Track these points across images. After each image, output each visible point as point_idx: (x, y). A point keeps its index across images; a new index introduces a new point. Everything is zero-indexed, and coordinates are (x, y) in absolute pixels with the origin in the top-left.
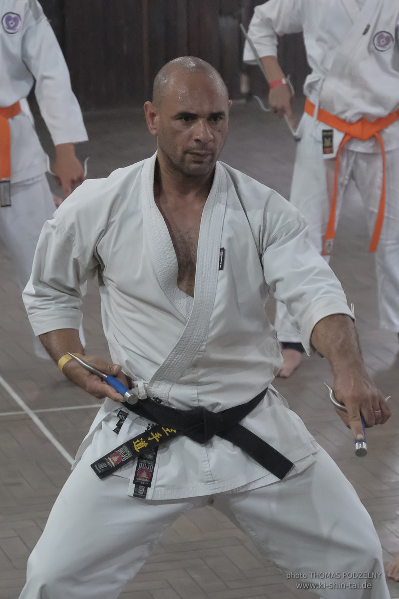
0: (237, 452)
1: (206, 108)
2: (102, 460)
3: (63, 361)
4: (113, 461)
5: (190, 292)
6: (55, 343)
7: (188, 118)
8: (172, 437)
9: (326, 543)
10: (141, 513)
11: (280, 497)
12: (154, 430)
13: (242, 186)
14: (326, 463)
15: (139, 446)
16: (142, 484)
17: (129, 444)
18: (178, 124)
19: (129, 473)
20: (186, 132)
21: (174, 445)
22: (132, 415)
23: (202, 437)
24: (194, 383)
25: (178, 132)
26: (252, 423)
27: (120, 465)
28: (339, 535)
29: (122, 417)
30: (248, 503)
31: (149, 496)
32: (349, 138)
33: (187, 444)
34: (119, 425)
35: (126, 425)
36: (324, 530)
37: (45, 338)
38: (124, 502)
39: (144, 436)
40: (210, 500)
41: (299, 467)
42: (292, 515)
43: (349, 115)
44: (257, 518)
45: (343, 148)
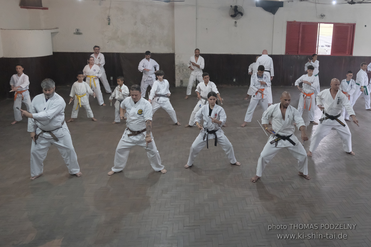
0: (289, 142)
1: (288, 99)
2: (271, 142)
3: (266, 128)
4: (273, 142)
5: (284, 120)
6: (265, 126)
7: (286, 100)
8: (280, 139)
9: (299, 154)
10: (276, 149)
11: (293, 148)
12: (278, 138)
13: (292, 108)
14: (300, 143)
15: (276, 140)
16: (276, 145)
17: (275, 140)
18: (284, 101)
19: (274, 144)
20: (286, 102)
21: (280, 140)
22: (275, 136)
23: (284, 139)
24: (284, 132)
25: (284, 102)
26: (291, 138)
27: (273, 143)
28: (301, 153)
29: (274, 136)
30: (290, 148)
31: (277, 147)
32: (307, 96)
33: (282, 140)
34: (274, 137)
35: (275, 137)
36: (299, 152)
37: (264, 125)
38: (274, 147)
39: (277, 139)
40: (285, 148)
41: (297, 144)
42: (295, 150)
43: (307, 93)
44: (290, 150)
45: (306, 97)
